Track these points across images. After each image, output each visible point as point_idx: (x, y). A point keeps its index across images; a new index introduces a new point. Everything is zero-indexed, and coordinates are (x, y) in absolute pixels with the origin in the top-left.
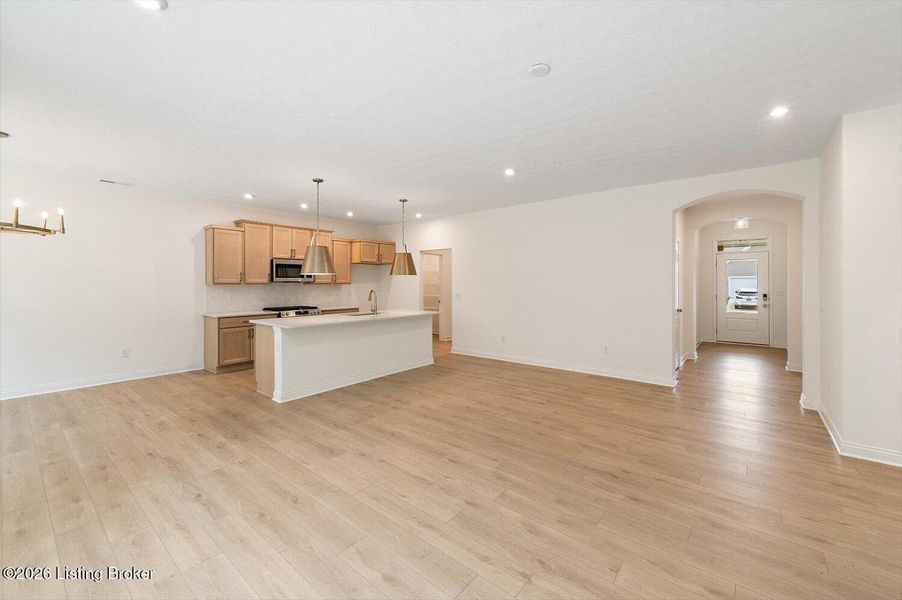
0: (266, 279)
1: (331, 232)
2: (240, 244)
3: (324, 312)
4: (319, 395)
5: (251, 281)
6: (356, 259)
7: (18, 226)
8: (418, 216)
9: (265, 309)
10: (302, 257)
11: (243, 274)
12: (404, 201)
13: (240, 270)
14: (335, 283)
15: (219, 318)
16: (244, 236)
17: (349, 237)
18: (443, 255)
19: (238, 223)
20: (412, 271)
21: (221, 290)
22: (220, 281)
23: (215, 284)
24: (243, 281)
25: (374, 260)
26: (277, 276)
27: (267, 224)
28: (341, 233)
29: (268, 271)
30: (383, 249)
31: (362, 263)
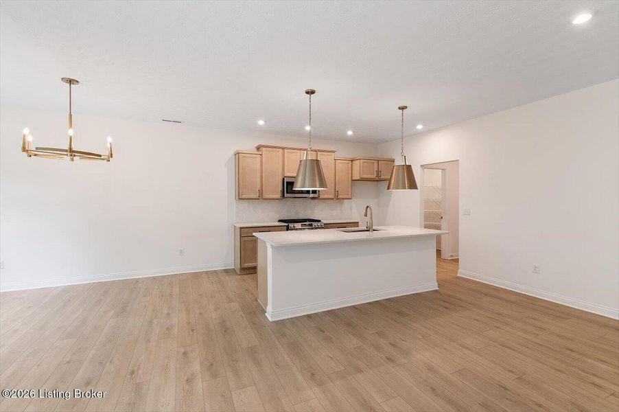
0: (279, 196)
1: (334, 152)
2: (258, 167)
3: (327, 226)
4: (309, 316)
5: (267, 196)
6: (356, 177)
7: (71, 151)
8: (420, 127)
9: (280, 221)
10: (295, 175)
11: (261, 192)
12: (403, 108)
13: (258, 187)
14: (337, 198)
15: (241, 228)
16: (261, 159)
17: (351, 156)
18: (447, 168)
19: (258, 148)
20: (413, 185)
21: (245, 203)
22: (244, 196)
23: (240, 199)
24: (261, 197)
25: (374, 176)
26: (287, 193)
27: (280, 148)
28: (343, 153)
29: (281, 188)
30: (382, 166)
31: (362, 180)
